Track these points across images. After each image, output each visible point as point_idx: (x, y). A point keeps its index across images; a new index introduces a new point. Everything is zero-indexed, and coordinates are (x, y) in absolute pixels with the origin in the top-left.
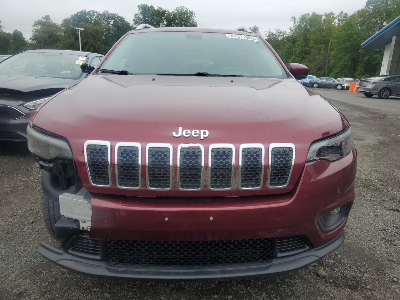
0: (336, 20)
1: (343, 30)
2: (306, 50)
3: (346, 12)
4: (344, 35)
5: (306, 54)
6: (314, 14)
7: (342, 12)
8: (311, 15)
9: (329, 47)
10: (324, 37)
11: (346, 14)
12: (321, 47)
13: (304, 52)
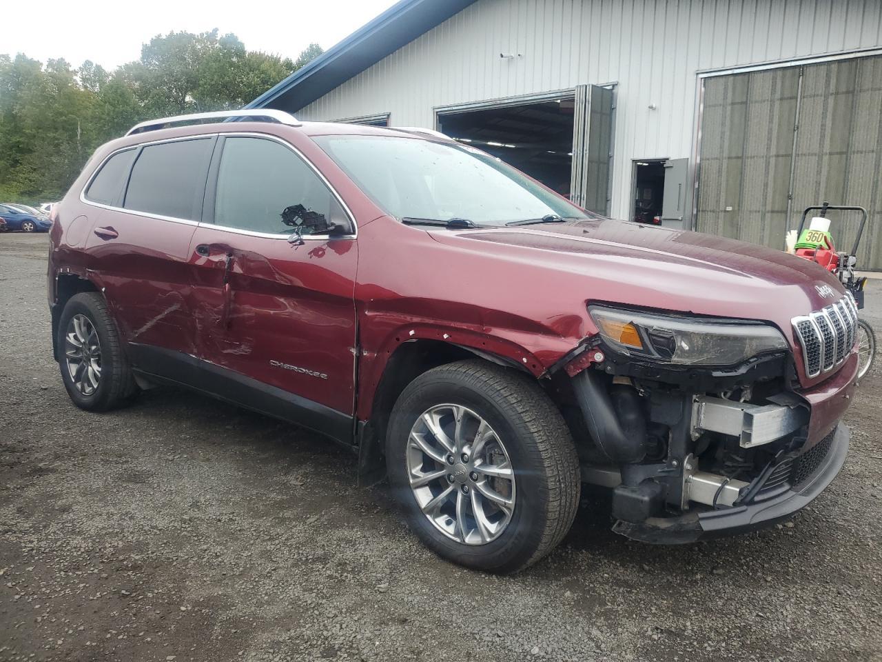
0: (78, 79)
1: (105, 102)
2: (18, 142)
3: (98, 64)
4: (111, 113)
5: (21, 151)
6: (21, 57)
7: (88, 63)
8: (13, 58)
9: (79, 138)
10: (61, 114)
11: (98, 67)
12: (59, 137)
13: (13, 147)
